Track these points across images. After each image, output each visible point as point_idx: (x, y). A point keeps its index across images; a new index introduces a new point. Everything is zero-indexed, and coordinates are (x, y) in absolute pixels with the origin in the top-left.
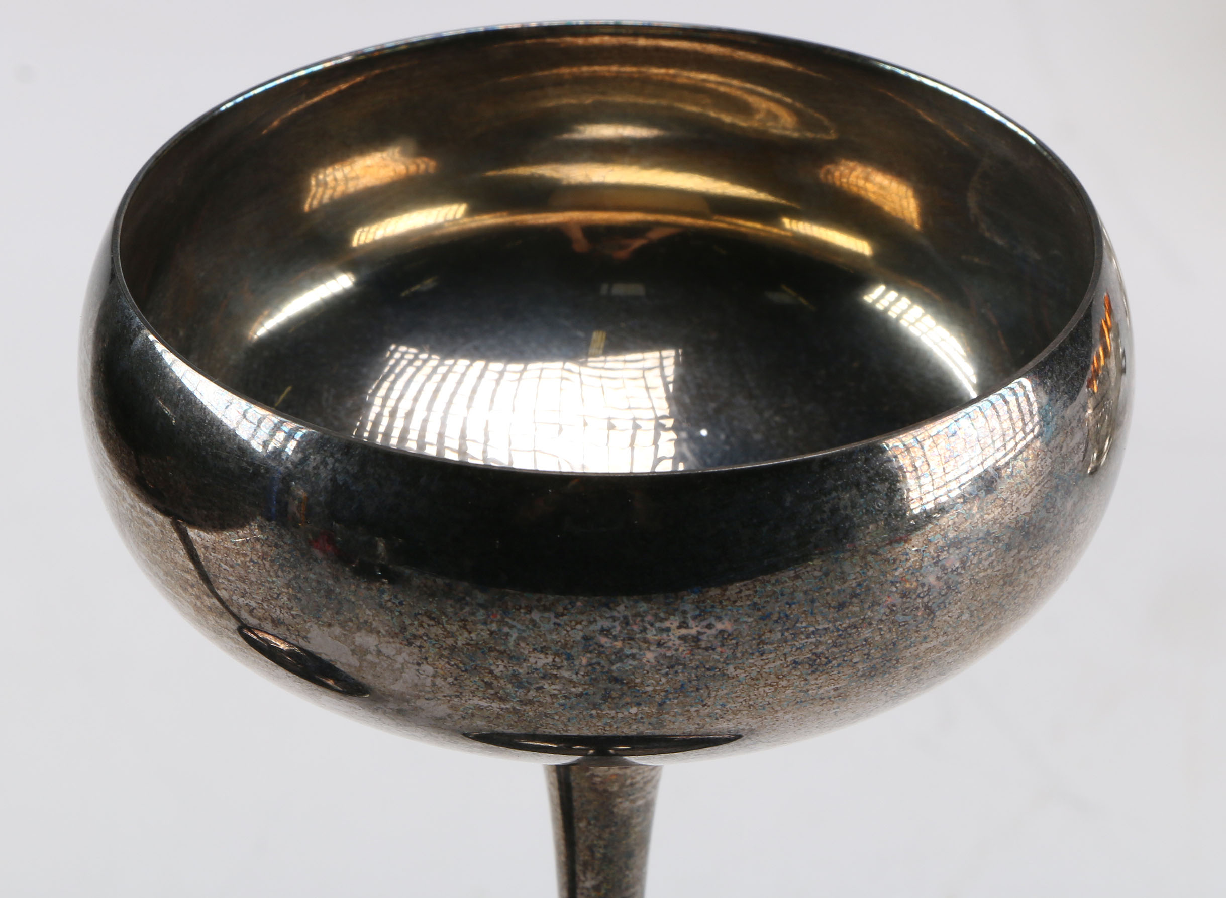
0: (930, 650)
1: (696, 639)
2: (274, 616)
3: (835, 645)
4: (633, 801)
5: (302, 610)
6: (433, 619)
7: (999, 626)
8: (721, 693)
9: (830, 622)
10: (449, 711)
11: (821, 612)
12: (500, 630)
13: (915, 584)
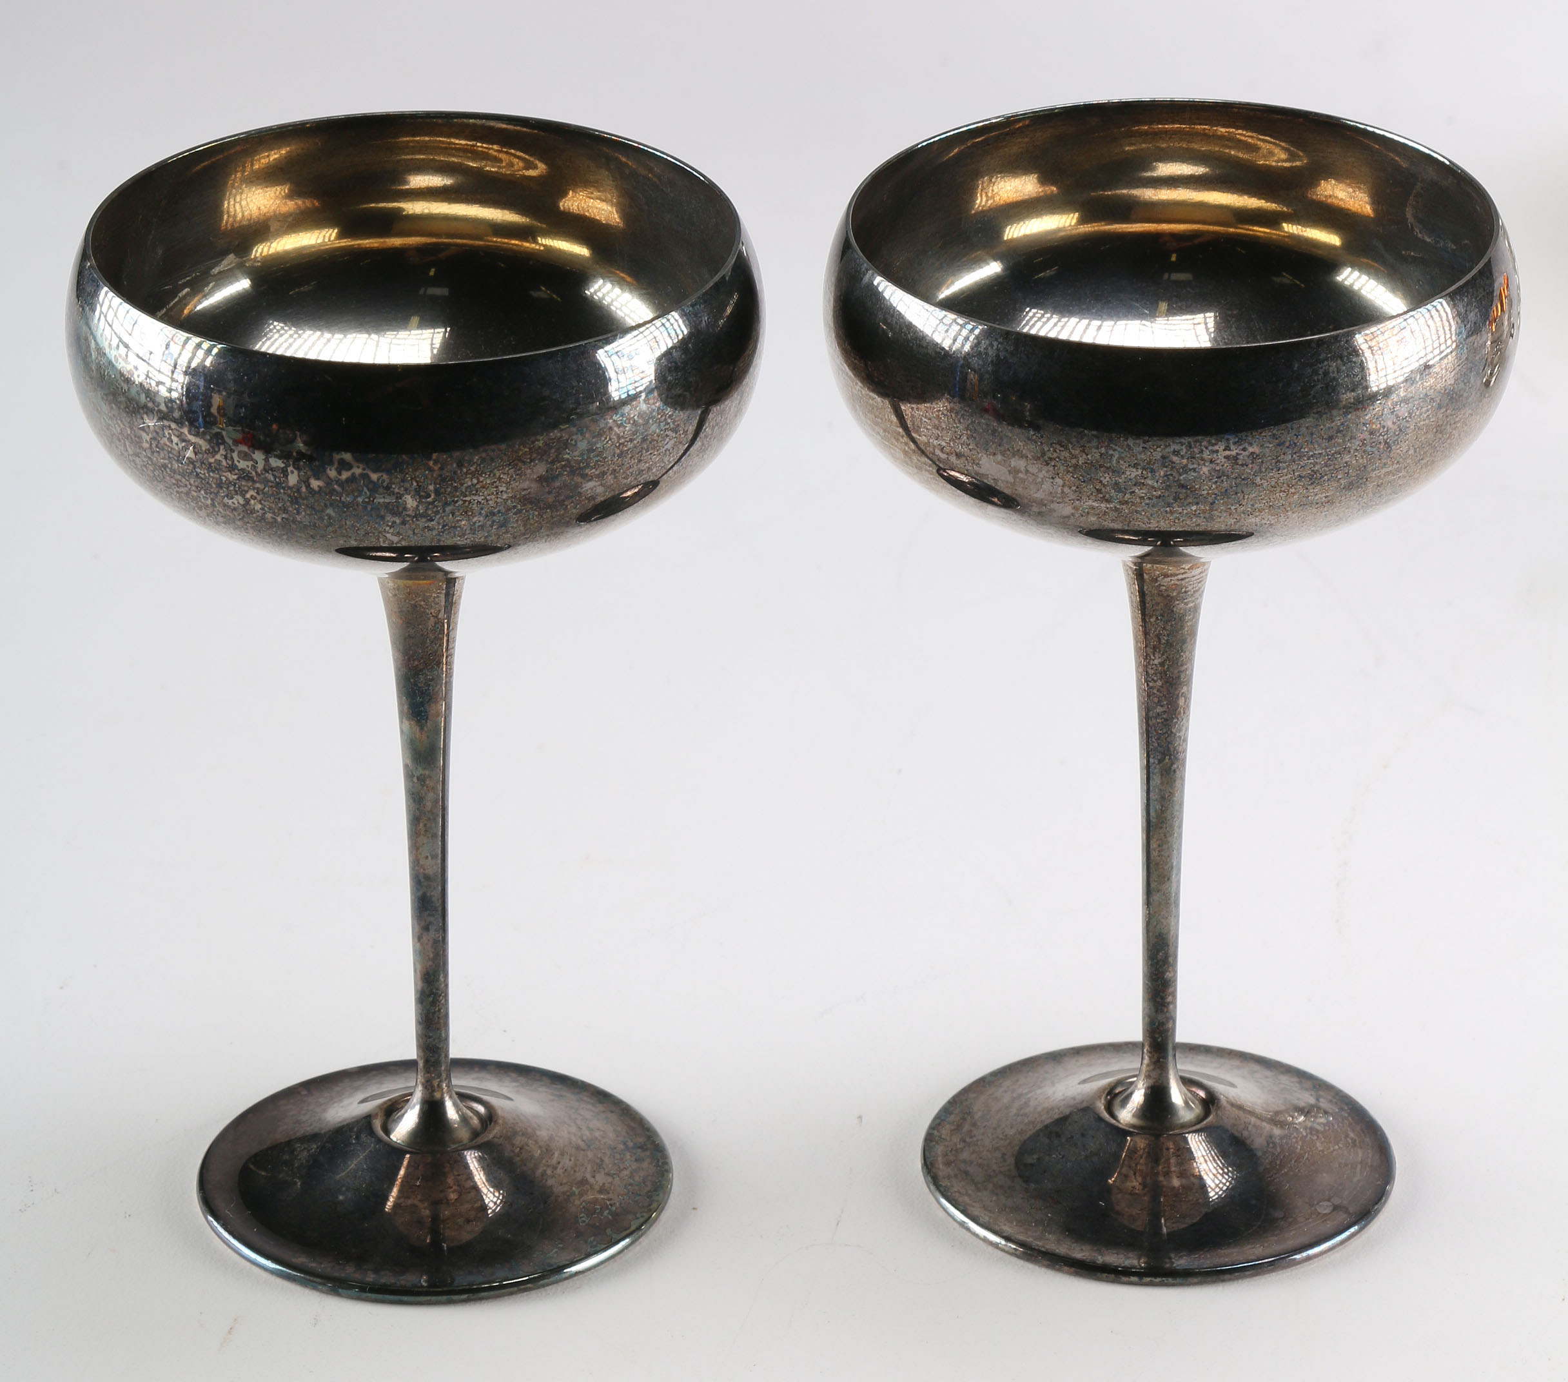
0: (1388, 473)
1: (1236, 458)
2: (958, 451)
3: (1326, 465)
4: (1186, 604)
5: (976, 445)
6: (1062, 446)
7: (1433, 462)
8: (1251, 496)
9: (1323, 449)
10: (1073, 511)
11: (1317, 441)
12: (1107, 453)
13: (1379, 426)
